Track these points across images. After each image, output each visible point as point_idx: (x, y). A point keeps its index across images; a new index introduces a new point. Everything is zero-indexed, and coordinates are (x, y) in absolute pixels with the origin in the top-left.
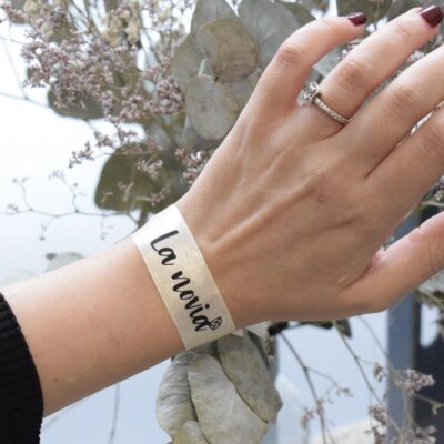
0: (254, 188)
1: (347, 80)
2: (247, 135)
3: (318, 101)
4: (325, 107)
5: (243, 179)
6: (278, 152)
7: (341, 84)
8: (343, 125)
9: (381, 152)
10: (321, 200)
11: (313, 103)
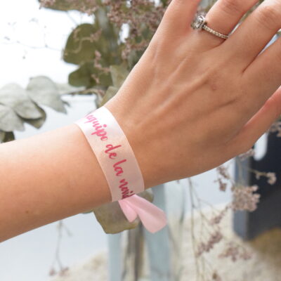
0: (164, 86)
1: (227, 6)
2: (158, 51)
3: (206, 27)
4: (211, 31)
5: (156, 81)
6: (182, 59)
7: (224, 10)
8: (225, 40)
9: (253, 52)
10: (214, 89)
11: (203, 30)
